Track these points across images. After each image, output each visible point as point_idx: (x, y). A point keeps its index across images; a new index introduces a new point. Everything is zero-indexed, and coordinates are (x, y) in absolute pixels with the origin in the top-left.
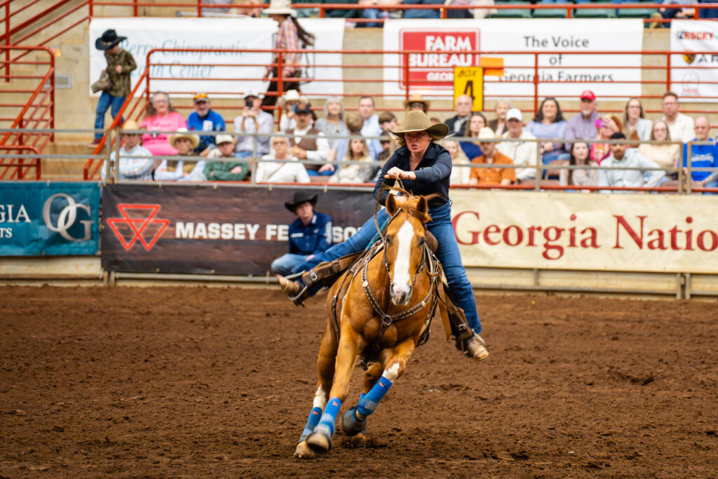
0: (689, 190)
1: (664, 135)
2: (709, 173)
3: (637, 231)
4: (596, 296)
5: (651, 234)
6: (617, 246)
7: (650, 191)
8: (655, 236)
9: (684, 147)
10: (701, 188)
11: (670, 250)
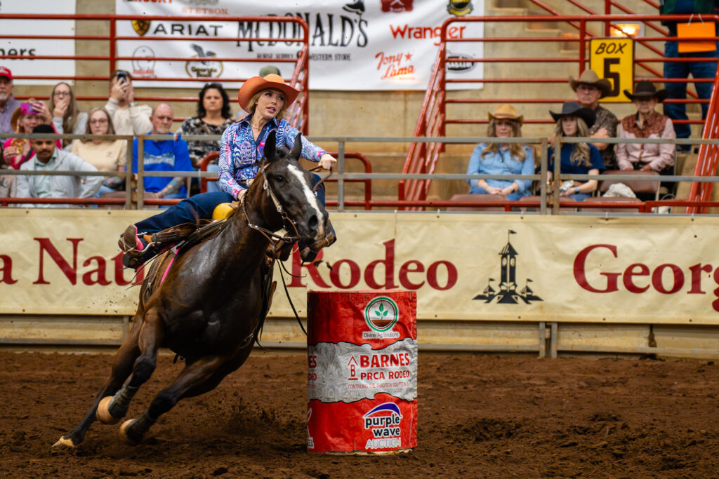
0: (140, 203)
1: (104, 128)
2: (170, 179)
3: (69, 259)
4: (9, 350)
5: (87, 263)
6: (41, 281)
7: (86, 204)
8: (94, 266)
9: (133, 142)
10: (158, 200)
11: (114, 285)
